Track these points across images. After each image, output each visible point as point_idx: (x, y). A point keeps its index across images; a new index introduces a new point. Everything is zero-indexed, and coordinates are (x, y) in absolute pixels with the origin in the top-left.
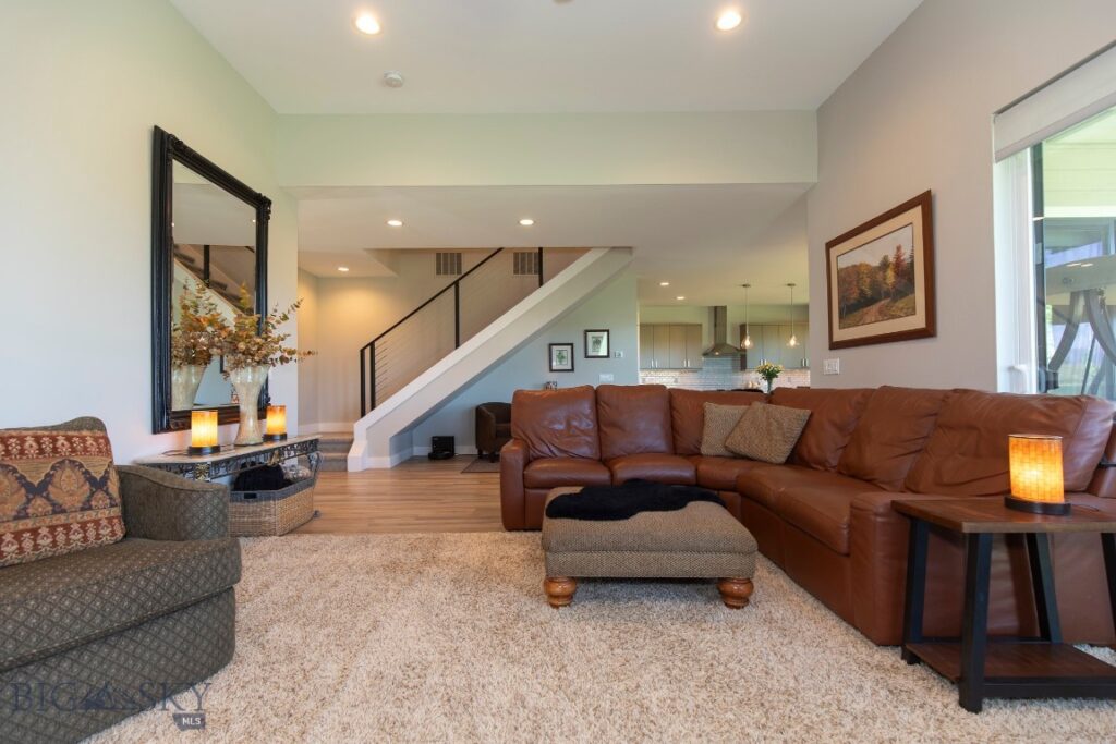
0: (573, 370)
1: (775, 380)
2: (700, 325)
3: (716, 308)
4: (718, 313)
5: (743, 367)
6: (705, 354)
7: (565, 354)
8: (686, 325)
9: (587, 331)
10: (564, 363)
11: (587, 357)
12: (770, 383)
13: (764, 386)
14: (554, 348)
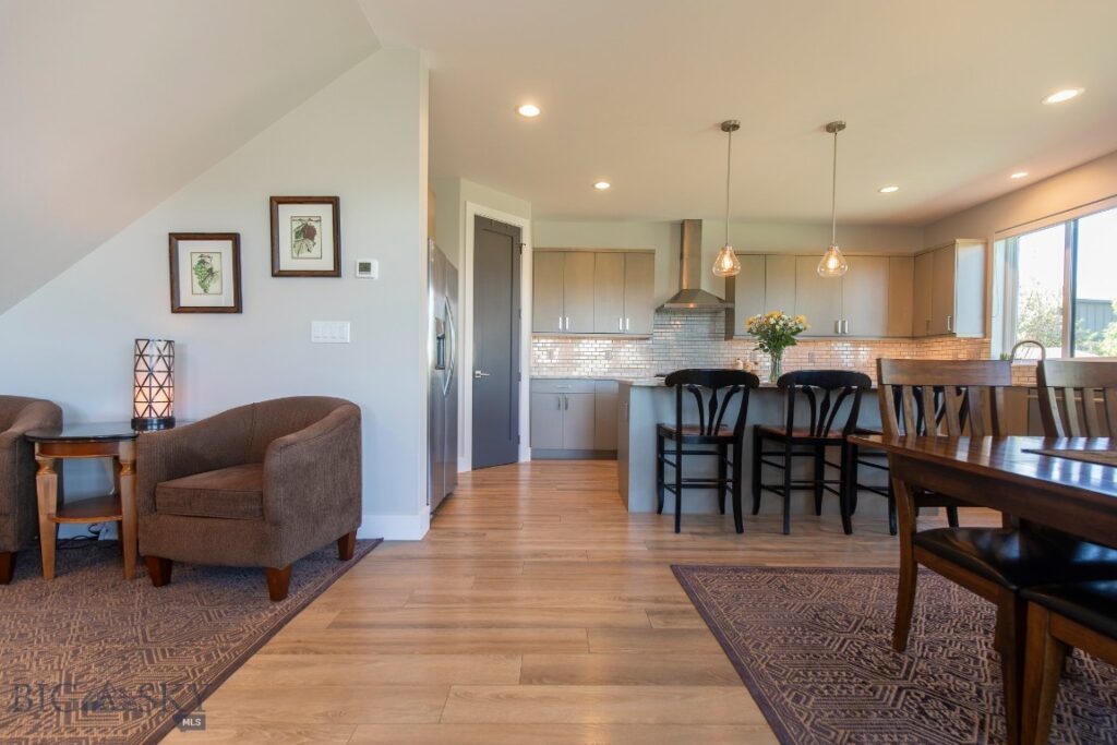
0: (237, 308)
1: (787, 351)
2: (651, 253)
3: (682, 224)
4: (686, 232)
5: (729, 334)
6: (660, 310)
7: (215, 263)
8: (626, 254)
9: (276, 202)
10: (214, 287)
11: (277, 273)
12: (776, 358)
13: (763, 367)
14: (184, 247)
